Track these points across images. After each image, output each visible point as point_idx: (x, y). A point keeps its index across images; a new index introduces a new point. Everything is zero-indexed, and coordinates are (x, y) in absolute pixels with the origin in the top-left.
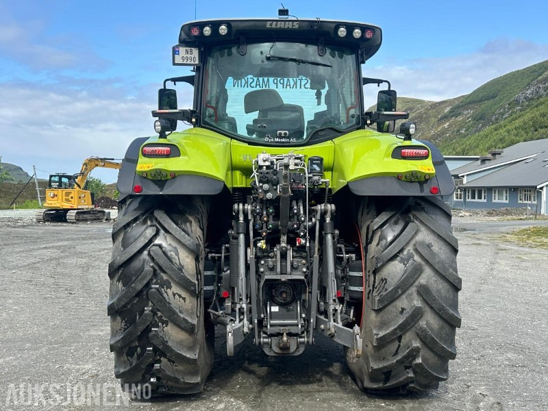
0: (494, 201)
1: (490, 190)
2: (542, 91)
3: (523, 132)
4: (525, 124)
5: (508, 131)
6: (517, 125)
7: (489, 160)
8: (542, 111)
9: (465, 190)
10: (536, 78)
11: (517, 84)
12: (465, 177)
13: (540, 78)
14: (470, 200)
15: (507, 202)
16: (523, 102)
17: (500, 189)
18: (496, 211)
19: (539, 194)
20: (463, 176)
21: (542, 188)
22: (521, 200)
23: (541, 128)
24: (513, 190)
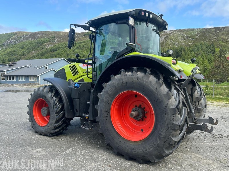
0: (19, 81)
1: (17, 77)
2: (13, 43)
3: (7, 56)
4: (8, 53)
5: (2, 55)
6: (5, 53)
7: (12, 66)
8: (14, 50)
9: (6, 77)
10: (11, 38)
11: (3, 39)
12: (6, 72)
13: (12, 38)
14: (8, 80)
15: (25, 81)
16: (6, 45)
17: (22, 76)
18: (27, 84)
19: (38, 78)
20: (5, 71)
21: (39, 76)
22: (30, 80)
23: (14, 55)
24: (27, 77)
